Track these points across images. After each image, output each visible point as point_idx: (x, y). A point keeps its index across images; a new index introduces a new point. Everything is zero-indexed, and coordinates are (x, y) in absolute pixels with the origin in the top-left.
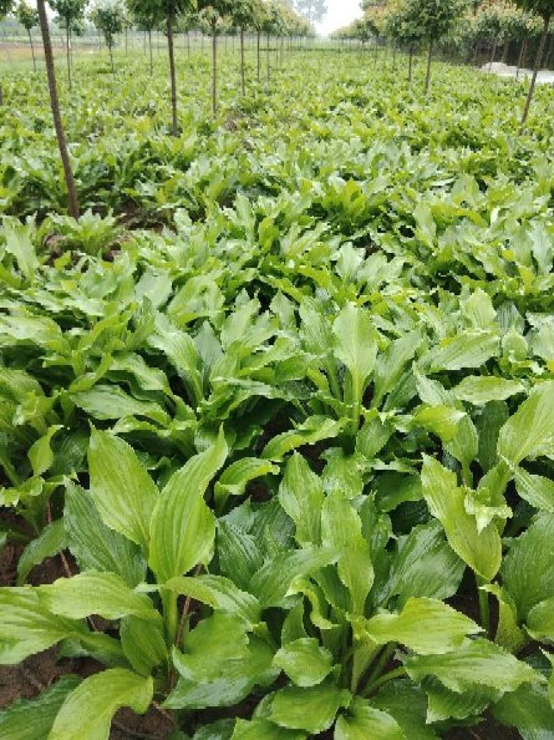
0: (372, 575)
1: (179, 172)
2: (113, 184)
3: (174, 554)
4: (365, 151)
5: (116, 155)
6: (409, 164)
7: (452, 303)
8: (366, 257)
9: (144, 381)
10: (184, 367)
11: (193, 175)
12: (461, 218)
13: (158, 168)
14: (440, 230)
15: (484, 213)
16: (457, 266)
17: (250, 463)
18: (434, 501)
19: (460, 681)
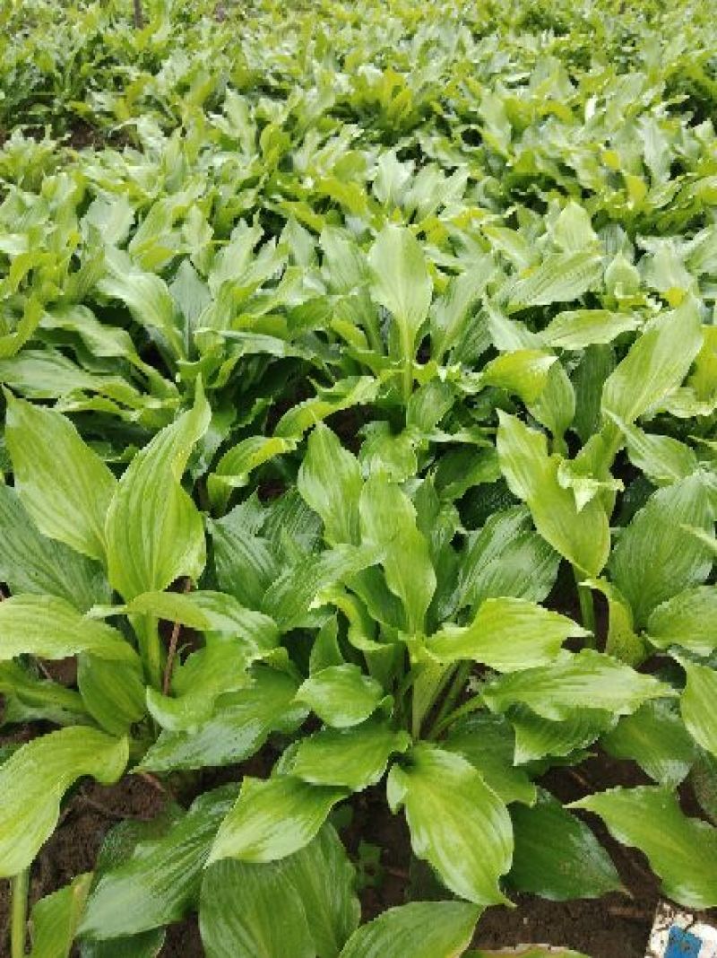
0: (432, 583)
1: (147, 74)
2: (53, 97)
3: (147, 566)
4: (409, 38)
5: (55, 57)
6: (470, 53)
7: (536, 227)
8: (416, 172)
9: (96, 345)
10: (156, 325)
11: (167, 77)
12: (545, 117)
13: (117, 69)
14: (516, 135)
15: (577, 109)
16: (543, 180)
17: (256, 445)
18: (516, 475)
19: (560, 707)
